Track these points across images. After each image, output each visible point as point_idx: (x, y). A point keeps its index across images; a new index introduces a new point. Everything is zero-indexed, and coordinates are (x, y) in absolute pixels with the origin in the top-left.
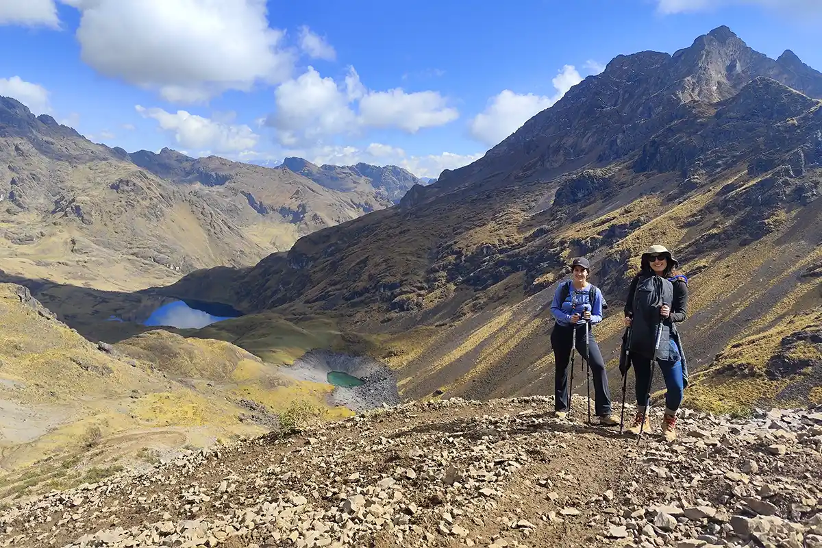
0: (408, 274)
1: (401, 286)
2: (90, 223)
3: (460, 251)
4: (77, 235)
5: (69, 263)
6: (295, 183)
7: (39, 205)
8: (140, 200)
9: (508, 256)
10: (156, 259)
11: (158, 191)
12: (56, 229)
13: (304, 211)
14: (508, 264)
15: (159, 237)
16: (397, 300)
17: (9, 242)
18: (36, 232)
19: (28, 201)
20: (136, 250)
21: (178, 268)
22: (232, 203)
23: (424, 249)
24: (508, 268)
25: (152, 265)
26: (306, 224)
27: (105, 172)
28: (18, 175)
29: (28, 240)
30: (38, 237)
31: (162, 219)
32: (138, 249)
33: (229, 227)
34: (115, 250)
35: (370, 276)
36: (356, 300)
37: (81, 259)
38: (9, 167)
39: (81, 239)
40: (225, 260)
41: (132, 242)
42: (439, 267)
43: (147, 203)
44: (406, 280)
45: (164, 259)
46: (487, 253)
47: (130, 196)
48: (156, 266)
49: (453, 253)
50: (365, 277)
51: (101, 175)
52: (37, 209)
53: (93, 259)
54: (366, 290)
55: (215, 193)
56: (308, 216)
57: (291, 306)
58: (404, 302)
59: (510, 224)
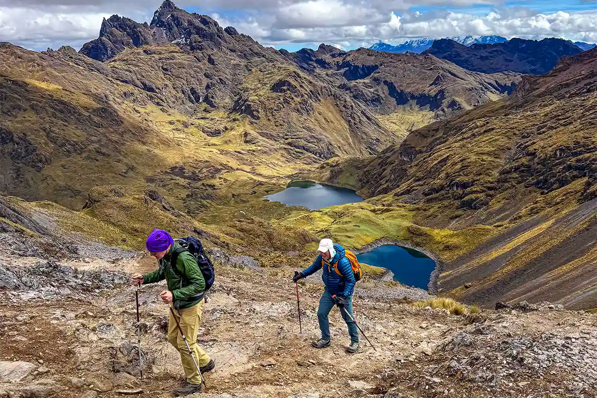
0: (480, 174)
1: (472, 185)
2: (258, 118)
3: (535, 153)
4: (249, 129)
5: (243, 152)
6: (437, 68)
7: (225, 104)
8: (294, 98)
9: (578, 161)
10: (306, 148)
11: (309, 88)
12: (235, 125)
13: (443, 97)
14: (576, 168)
15: (309, 129)
16: (466, 198)
17: (205, 135)
18: (221, 127)
19: (217, 101)
20: (290, 140)
21: (322, 155)
22: (375, 92)
23: (504, 149)
24: (575, 173)
25: (301, 153)
26: (443, 110)
27: (271, 73)
28: (211, 81)
29: (217, 133)
30: (224, 131)
31: (311, 113)
32: (291, 140)
33: (368, 118)
34: (275, 140)
35: (447, 174)
36: (434, 196)
37: (251, 149)
38: (205, 74)
39: (252, 132)
40: (362, 147)
41: (287, 133)
42: (511, 168)
43: (298, 99)
44: (477, 180)
45: (312, 147)
46: (560, 155)
47: (286, 94)
48: (305, 154)
49: (528, 154)
50: (442, 175)
51: (268, 76)
52: (224, 107)
53: (259, 148)
54: (442, 188)
55: (361, 84)
56: (445, 102)
57: (384, 197)
58: (472, 200)
59: (593, 124)
